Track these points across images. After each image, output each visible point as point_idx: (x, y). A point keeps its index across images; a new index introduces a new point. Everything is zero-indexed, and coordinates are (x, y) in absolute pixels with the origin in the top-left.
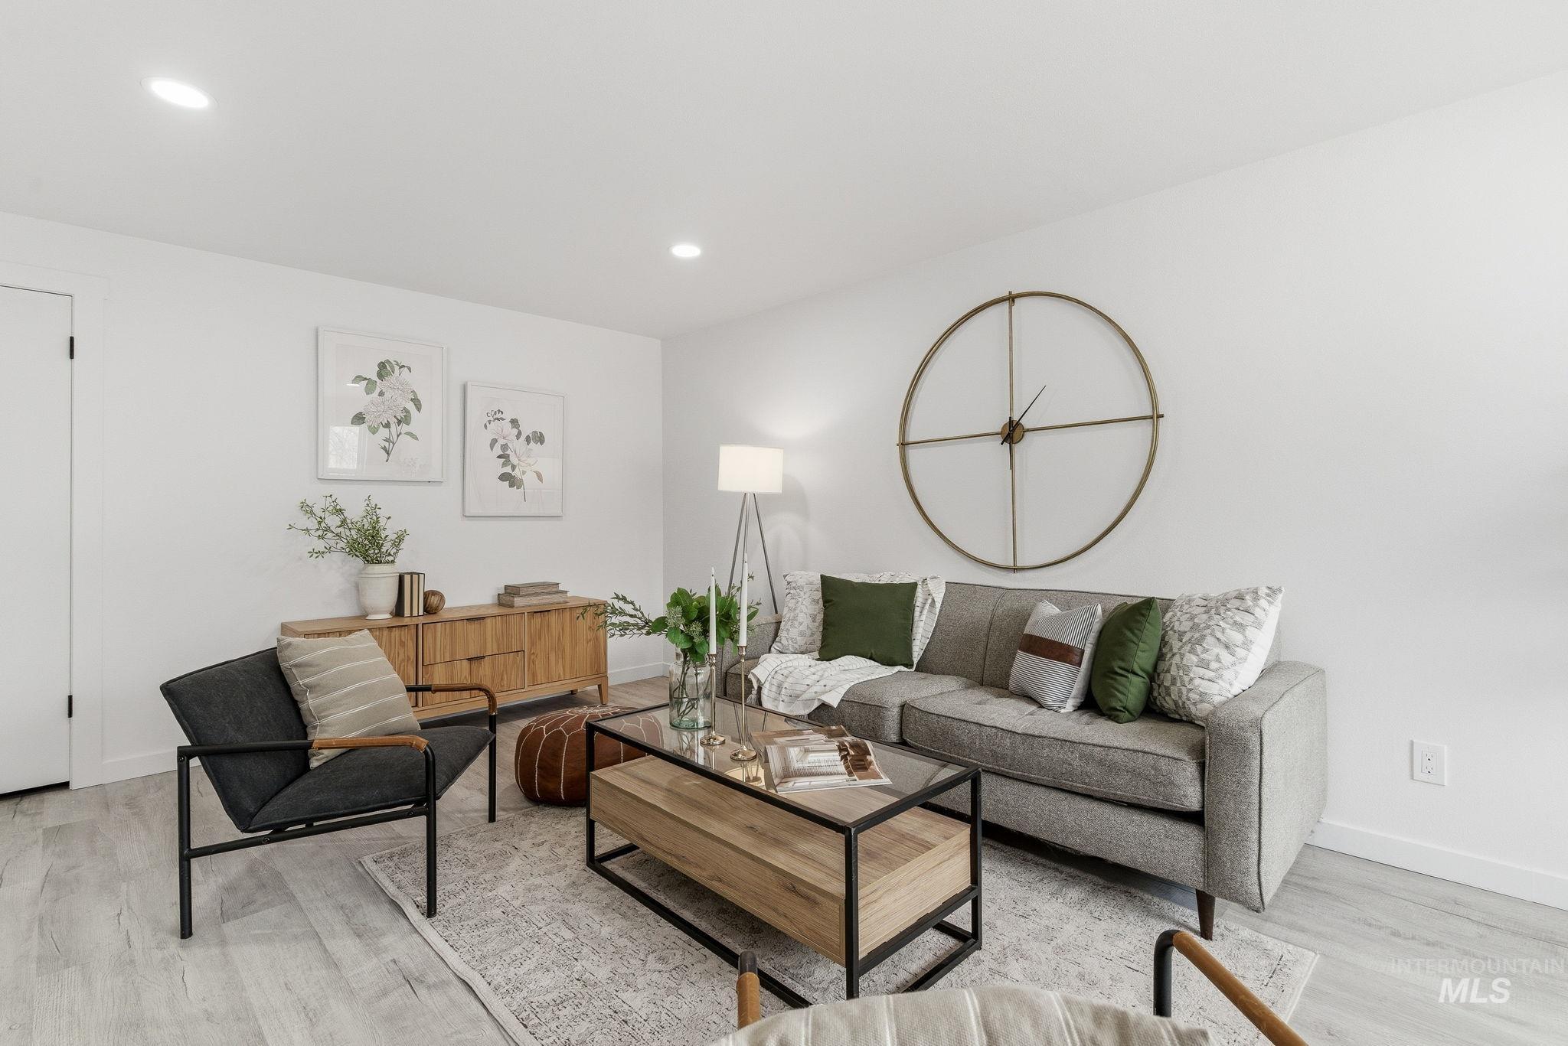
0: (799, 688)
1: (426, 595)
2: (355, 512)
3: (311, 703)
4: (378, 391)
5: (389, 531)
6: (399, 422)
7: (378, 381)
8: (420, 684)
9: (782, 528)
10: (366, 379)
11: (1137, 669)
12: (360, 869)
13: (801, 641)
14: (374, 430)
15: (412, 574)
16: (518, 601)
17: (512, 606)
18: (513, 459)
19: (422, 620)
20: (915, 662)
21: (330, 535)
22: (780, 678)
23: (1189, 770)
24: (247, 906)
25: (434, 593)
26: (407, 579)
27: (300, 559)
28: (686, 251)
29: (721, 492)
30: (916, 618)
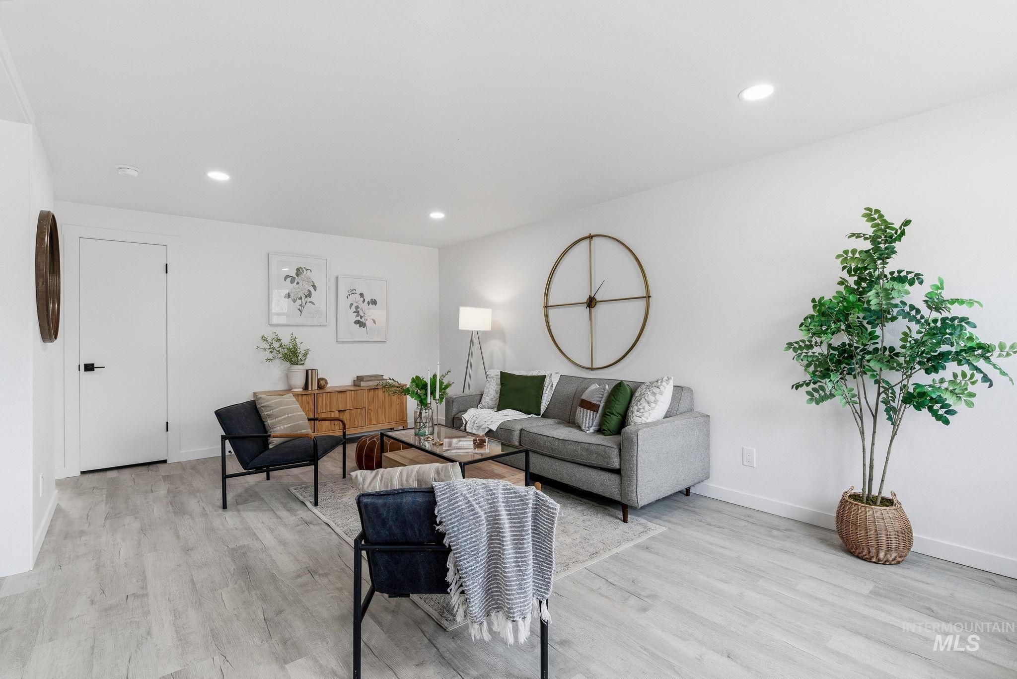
0: (481, 423)
1: (319, 380)
2: (286, 341)
3: (269, 422)
4: (296, 282)
5: (302, 349)
6: (306, 297)
7: (296, 277)
8: (316, 417)
9: (494, 347)
10: (290, 276)
11: (615, 413)
12: (289, 492)
13: (490, 403)
14: (294, 301)
15: (312, 370)
16: (363, 384)
17: (359, 386)
18: (361, 314)
19: (317, 391)
20: (542, 413)
21: (275, 351)
22: (474, 418)
23: (615, 452)
24: (245, 501)
25: (322, 379)
26: (310, 372)
27: (261, 363)
28: (437, 215)
29: (460, 330)
30: (544, 392)
